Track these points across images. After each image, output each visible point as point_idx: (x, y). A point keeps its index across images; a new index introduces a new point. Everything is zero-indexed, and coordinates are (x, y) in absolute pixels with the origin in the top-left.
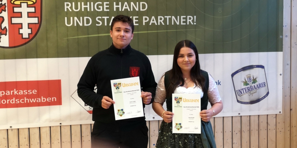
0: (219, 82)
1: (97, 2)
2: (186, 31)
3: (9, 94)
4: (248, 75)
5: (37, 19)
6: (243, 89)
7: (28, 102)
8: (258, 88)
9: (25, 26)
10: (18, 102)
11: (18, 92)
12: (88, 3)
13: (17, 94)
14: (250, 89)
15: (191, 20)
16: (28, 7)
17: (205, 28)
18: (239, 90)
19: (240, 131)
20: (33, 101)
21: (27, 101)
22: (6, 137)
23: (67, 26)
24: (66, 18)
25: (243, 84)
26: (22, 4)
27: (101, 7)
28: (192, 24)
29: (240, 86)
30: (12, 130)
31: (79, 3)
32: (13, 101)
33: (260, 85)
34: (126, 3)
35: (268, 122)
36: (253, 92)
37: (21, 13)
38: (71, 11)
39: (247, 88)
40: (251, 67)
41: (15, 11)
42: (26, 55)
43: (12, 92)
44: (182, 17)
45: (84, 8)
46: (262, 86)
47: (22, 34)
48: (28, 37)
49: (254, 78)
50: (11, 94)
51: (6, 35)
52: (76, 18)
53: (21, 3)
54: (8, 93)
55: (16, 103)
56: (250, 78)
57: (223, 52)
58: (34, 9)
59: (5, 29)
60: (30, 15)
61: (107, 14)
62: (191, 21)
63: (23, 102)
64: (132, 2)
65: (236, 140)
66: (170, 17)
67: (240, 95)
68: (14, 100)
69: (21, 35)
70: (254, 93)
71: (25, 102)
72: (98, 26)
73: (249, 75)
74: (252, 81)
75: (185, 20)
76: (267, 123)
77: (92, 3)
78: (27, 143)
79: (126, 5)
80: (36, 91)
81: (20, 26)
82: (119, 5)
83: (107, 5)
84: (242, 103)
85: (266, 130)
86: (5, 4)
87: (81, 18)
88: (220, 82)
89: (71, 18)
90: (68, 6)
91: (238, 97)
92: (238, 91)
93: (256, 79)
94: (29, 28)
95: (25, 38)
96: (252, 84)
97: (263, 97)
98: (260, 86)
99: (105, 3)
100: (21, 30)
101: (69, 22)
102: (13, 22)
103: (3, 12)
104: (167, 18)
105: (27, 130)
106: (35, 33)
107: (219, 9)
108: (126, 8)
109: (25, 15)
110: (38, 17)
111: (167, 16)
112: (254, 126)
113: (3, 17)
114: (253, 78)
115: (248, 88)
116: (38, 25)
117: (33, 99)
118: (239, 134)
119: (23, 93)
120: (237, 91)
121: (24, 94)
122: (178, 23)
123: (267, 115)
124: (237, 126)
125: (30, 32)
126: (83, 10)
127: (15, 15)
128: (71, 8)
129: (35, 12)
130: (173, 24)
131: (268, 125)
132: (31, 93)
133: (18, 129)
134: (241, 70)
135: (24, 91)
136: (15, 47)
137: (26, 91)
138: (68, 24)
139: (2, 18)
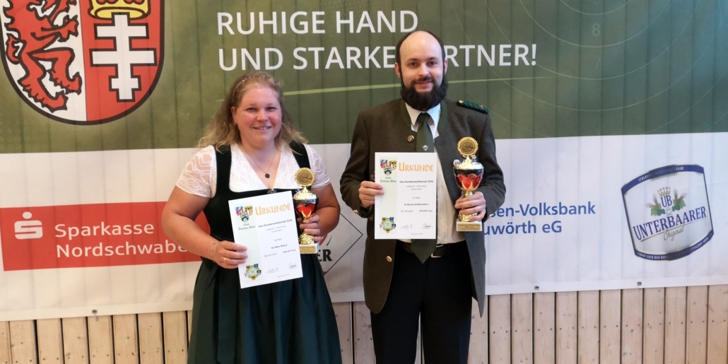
0: (591, 206)
1: (296, 11)
2: (511, 82)
3: (89, 234)
4: (664, 188)
5: (152, 53)
6: (649, 223)
7: (135, 253)
8: (686, 221)
9: (124, 71)
10: (109, 253)
11: (110, 230)
12: (274, 14)
13: (109, 234)
14: (667, 224)
15: (524, 54)
16: (130, 24)
17: (557, 75)
18: (640, 226)
19: (641, 326)
20: (145, 251)
21: (131, 250)
22: (83, 335)
23: (225, 71)
24: (221, 51)
25: (649, 210)
26: (116, 17)
27: (305, 24)
28: (527, 63)
29: (642, 215)
30: (97, 318)
31: (252, 15)
32: (99, 250)
33: (692, 212)
34: (365, 14)
35: (709, 304)
36: (674, 230)
37: (114, 39)
38: (233, 35)
39: (661, 220)
40: (670, 170)
41: (99, 35)
42: (128, 141)
43: (95, 228)
44: (502, 47)
45: (265, 26)
46: (696, 217)
47: (117, 90)
48: (130, 97)
49: (679, 197)
50: (95, 234)
51: (79, 92)
52: (244, 51)
53: (113, 14)
54: (87, 231)
55: (106, 255)
56: (667, 197)
57: (603, 133)
58: (144, 28)
59: (77, 79)
60: (134, 44)
61: (320, 41)
62: (523, 56)
63: (123, 254)
64: (380, 10)
65: (631, 347)
66: (473, 47)
67: (642, 239)
68: (101, 248)
69: (115, 92)
70: (678, 232)
71: (128, 253)
72: (298, 70)
73: (666, 190)
74: (673, 205)
75: (509, 55)
76: (708, 306)
77: (284, 14)
78: (133, 349)
79: (365, 17)
80: (152, 228)
81: (111, 71)
82: (348, 19)
83: (319, 18)
84: (646, 256)
85: (705, 323)
86: (76, 17)
87: (258, 50)
88: (594, 206)
89: (234, 51)
90: (226, 22)
91: (637, 242)
92: (636, 228)
93: (682, 198)
94: (133, 76)
95: (125, 101)
96: (674, 210)
97: (699, 243)
98: (691, 216)
99: (315, 14)
100: (113, 80)
101: (228, 61)
102: (95, 62)
103: (71, 36)
104: (464, 50)
105: (133, 319)
106: (148, 88)
107: (594, 27)
108: (366, 25)
109: (123, 44)
110: (154, 50)
111: (465, 44)
112: (676, 314)
113: (71, 50)
114: (676, 196)
115: (663, 221)
116: (156, 68)
117: (145, 247)
118: (638, 333)
119: (123, 231)
120: (634, 227)
121: (125, 233)
122: (492, 63)
123: (708, 286)
124: (633, 313)
125: (137, 87)
126: (262, 31)
127: (101, 44)
128: (234, 25)
129: (147, 37)
130: (479, 64)
131: (709, 311)
132: (141, 231)
133: (112, 316)
134: (646, 177)
135: (125, 228)
136: (101, 122)
137: (130, 226)
138: (225, 65)
139: (68, 52)
